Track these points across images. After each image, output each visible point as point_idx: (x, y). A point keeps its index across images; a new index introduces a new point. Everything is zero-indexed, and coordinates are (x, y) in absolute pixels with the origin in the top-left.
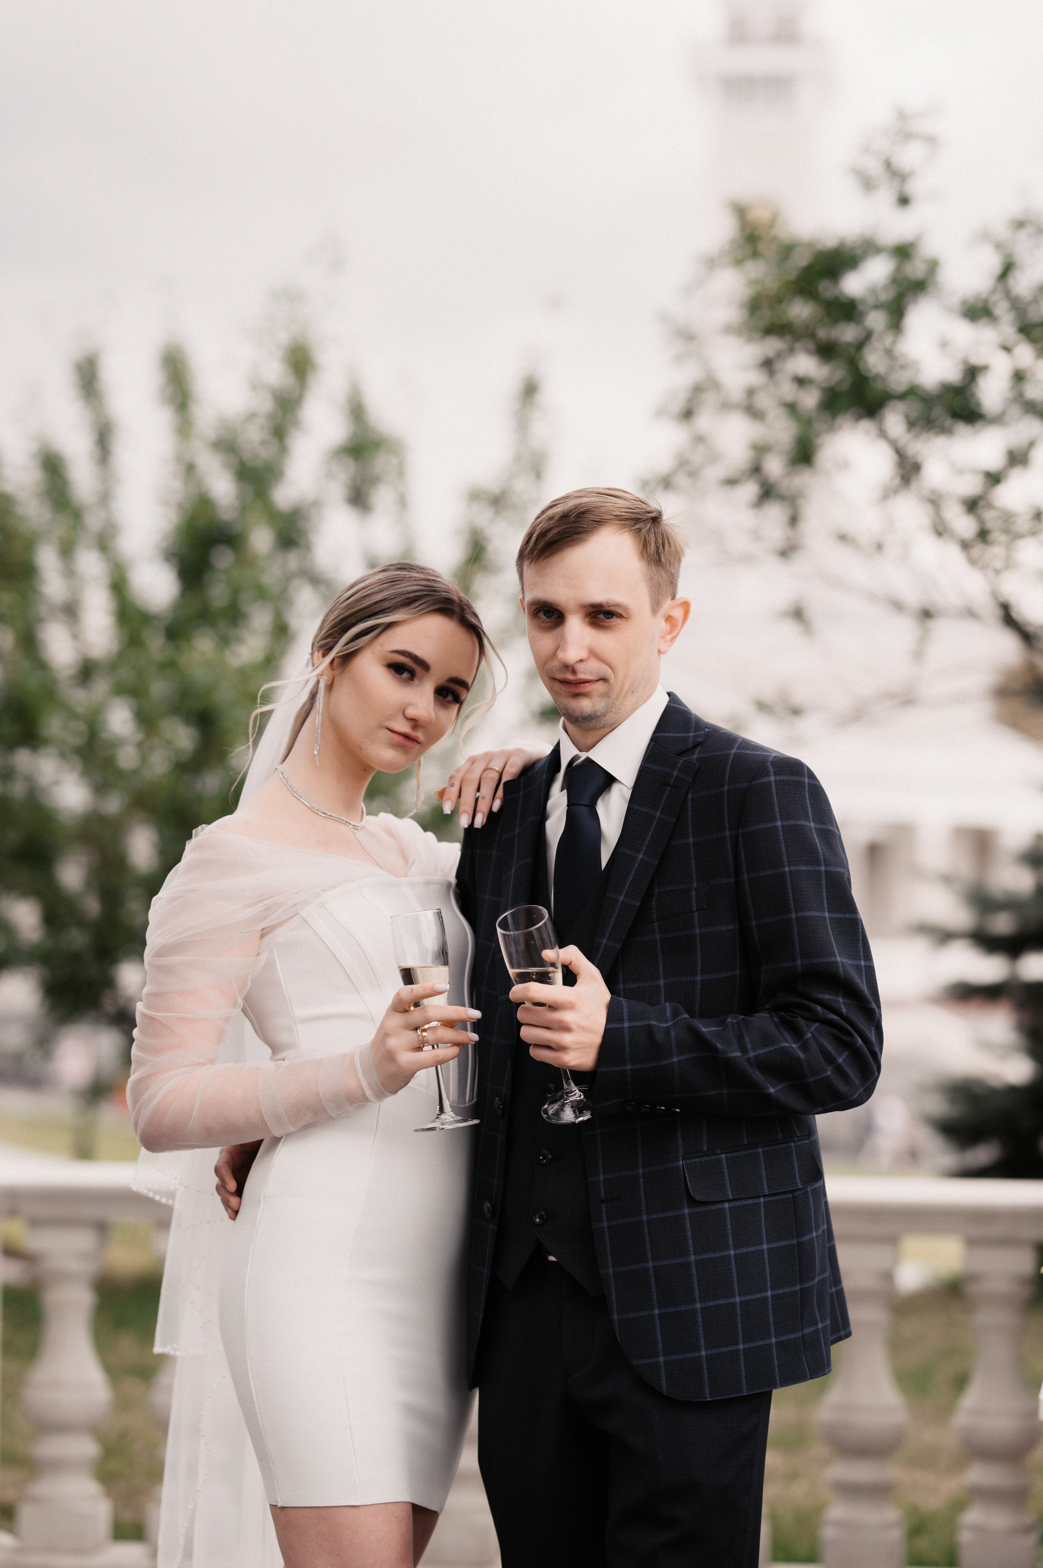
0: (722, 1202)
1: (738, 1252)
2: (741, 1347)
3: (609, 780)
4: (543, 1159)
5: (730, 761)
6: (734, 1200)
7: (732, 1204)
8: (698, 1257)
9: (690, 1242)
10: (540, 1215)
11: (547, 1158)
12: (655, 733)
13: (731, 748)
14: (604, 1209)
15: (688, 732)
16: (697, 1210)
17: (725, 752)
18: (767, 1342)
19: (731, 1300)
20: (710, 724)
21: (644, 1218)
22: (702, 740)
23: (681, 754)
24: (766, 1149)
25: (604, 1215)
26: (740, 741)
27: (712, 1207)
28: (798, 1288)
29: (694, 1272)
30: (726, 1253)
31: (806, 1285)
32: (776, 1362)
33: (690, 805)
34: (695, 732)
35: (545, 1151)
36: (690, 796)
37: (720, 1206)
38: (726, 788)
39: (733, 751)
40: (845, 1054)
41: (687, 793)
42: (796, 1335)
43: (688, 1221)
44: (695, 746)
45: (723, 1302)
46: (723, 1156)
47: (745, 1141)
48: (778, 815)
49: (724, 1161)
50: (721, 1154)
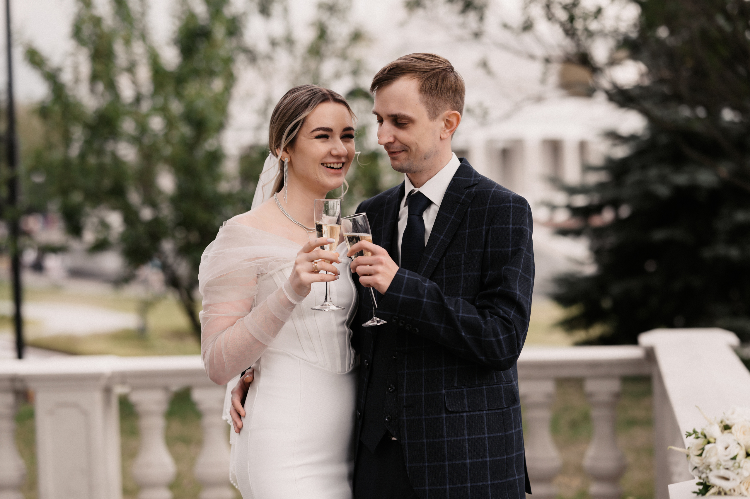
0: (463, 412)
1: (470, 437)
2: (469, 485)
3: (430, 204)
5: (491, 194)
6: (469, 412)
7: (468, 414)
8: (449, 439)
9: (445, 431)
10: (388, 417)
11: (392, 389)
12: (454, 176)
13: (492, 188)
14: (404, 411)
15: (471, 178)
16: (449, 415)
17: (489, 189)
18: (486, 483)
19: (465, 461)
20: (481, 175)
21: (424, 417)
22: (478, 182)
23: (467, 188)
24: (487, 387)
25: (405, 413)
26: (497, 185)
27: (458, 415)
28: (505, 457)
29: (446, 446)
30: (463, 438)
31: (510, 457)
32: (490, 494)
33: (469, 214)
34: (474, 178)
36: (470, 210)
37: (461, 414)
38: (488, 206)
39: (493, 190)
41: (468, 208)
43: (445, 421)
44: (474, 186)
45: (460, 462)
46: (465, 389)
47: (477, 382)
48: (511, 222)
49: (465, 392)
50: (464, 388)
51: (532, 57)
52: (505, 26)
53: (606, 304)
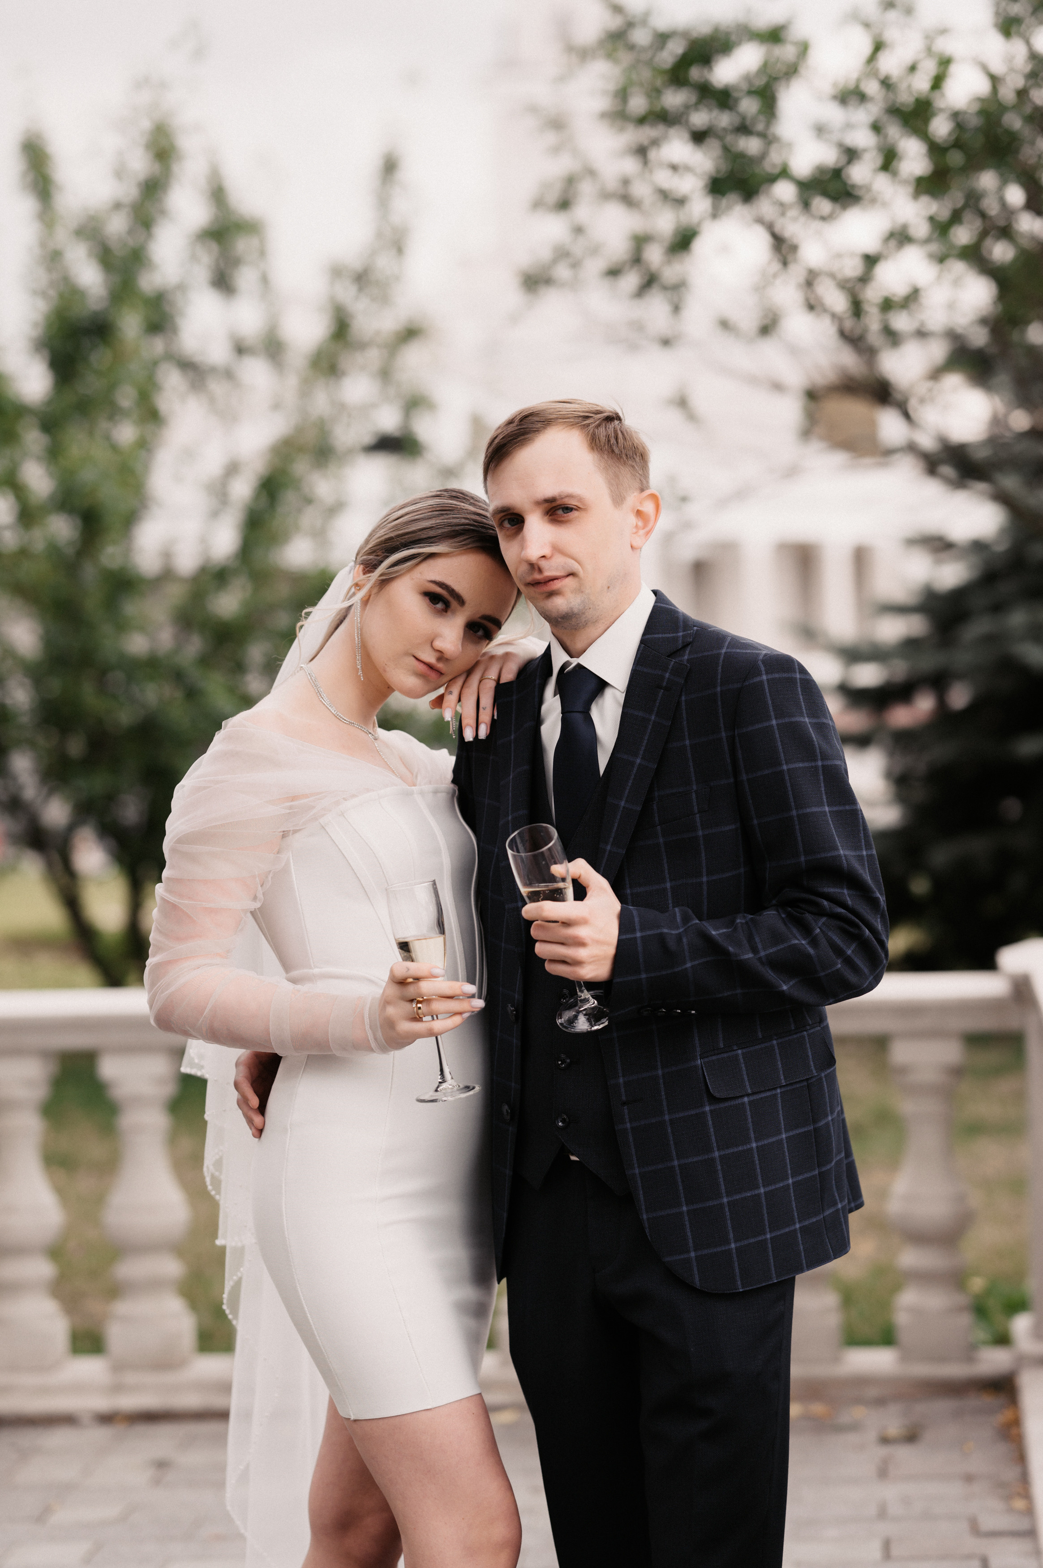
0: (742, 1096)
1: (760, 1144)
2: (768, 1236)
3: (602, 685)
4: (562, 1064)
5: (721, 661)
6: (753, 1094)
7: (752, 1098)
8: (722, 1153)
9: (713, 1138)
10: (562, 1119)
11: (565, 1062)
12: (644, 634)
13: (721, 648)
14: (626, 1111)
15: (678, 632)
16: (717, 1106)
17: (715, 652)
18: (792, 1228)
19: (756, 1192)
20: (698, 623)
21: (667, 1117)
22: (691, 640)
23: (671, 655)
24: (779, 1041)
25: (627, 1117)
26: (729, 639)
27: (733, 1103)
28: (816, 1172)
29: (719, 1167)
30: (748, 1146)
31: (824, 1169)
32: (802, 1247)
33: (684, 707)
34: (684, 631)
35: (563, 1056)
36: (683, 698)
37: (739, 1101)
38: (719, 689)
39: (724, 651)
40: (853, 946)
41: (680, 696)
42: (818, 1218)
43: (709, 1118)
44: (685, 646)
45: (749, 1195)
46: (740, 1052)
47: (760, 1035)
48: (772, 714)
49: (741, 1057)
50: (737, 1050)
51: (778, 387)
52: (725, 325)
53: (920, 886)
